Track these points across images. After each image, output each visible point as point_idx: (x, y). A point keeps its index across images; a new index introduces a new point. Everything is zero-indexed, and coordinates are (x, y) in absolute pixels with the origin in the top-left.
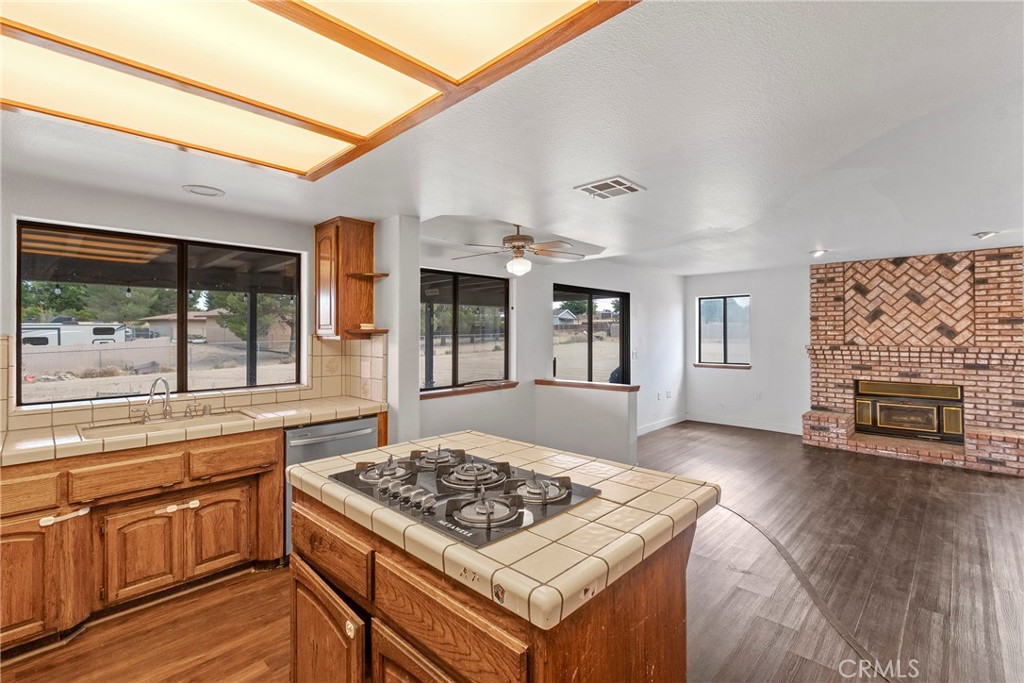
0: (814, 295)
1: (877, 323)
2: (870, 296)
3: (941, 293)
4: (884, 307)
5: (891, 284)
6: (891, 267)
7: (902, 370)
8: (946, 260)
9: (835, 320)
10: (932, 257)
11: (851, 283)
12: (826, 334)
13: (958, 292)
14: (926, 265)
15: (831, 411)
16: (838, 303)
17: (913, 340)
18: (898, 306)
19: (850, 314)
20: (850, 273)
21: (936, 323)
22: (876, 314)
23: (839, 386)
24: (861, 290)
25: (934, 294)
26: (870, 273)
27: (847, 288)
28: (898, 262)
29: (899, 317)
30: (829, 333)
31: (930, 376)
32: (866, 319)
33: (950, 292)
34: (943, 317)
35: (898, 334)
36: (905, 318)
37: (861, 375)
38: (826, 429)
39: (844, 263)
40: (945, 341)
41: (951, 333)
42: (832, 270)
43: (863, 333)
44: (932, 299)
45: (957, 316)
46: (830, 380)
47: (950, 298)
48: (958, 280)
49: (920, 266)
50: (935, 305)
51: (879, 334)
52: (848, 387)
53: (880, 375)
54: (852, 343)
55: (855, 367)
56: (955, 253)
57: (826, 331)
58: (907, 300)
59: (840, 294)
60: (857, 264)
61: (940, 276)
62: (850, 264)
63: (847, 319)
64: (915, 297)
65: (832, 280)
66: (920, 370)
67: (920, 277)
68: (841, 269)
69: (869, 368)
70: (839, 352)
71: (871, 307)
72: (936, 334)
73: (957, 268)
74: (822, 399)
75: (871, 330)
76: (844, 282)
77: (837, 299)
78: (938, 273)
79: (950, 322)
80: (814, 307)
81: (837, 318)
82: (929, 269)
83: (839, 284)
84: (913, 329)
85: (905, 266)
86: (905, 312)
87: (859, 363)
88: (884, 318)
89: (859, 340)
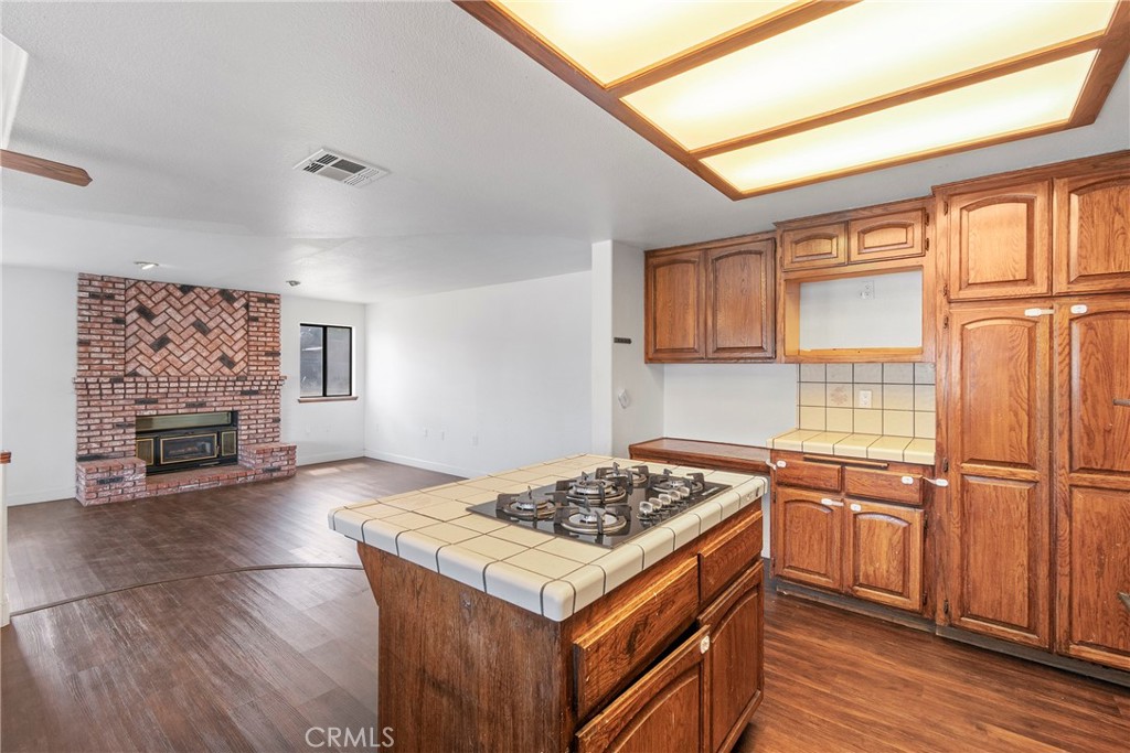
0: (85, 313)
1: (163, 352)
2: (156, 322)
3: (223, 325)
4: (170, 335)
5: (178, 311)
6: (179, 294)
7: (190, 400)
8: (227, 296)
9: (114, 346)
10: (217, 291)
11: (134, 304)
12: (101, 363)
13: (236, 326)
14: (211, 297)
15: (107, 458)
16: (118, 326)
17: (199, 370)
18: (185, 335)
19: (132, 340)
20: (133, 292)
21: (218, 354)
22: (162, 342)
23: (119, 426)
24: (145, 313)
25: (217, 326)
26: (156, 296)
27: (129, 309)
28: (186, 289)
29: (186, 346)
30: (105, 362)
31: (214, 404)
32: (151, 346)
33: (230, 326)
34: (224, 348)
35: (185, 364)
36: (192, 348)
37: (146, 410)
38: (119, 479)
39: (126, 279)
40: (226, 370)
41: (228, 362)
42: (111, 285)
43: (147, 363)
44: (215, 330)
45: (236, 348)
46: (106, 421)
47: (230, 332)
48: (237, 316)
49: (206, 297)
50: (218, 337)
51: (165, 363)
52: (130, 426)
53: (167, 408)
54: (134, 374)
55: (138, 402)
56: (235, 291)
57: (102, 359)
58: (194, 330)
59: (121, 315)
60: (141, 284)
61: (223, 309)
62: (133, 282)
63: (129, 346)
64: (201, 327)
65: (111, 297)
66: (205, 399)
67: (206, 308)
68: (122, 286)
69: (155, 402)
70: (122, 385)
71: (157, 334)
72: (219, 364)
73: (236, 305)
74: (94, 445)
75: (156, 359)
76: (126, 302)
77: (117, 321)
78: (221, 307)
79: (230, 353)
80: (84, 327)
81: (117, 344)
82: (213, 302)
83: (120, 303)
84: (199, 359)
85: (192, 295)
86: (192, 341)
87: (143, 396)
88: (170, 346)
89: (143, 371)
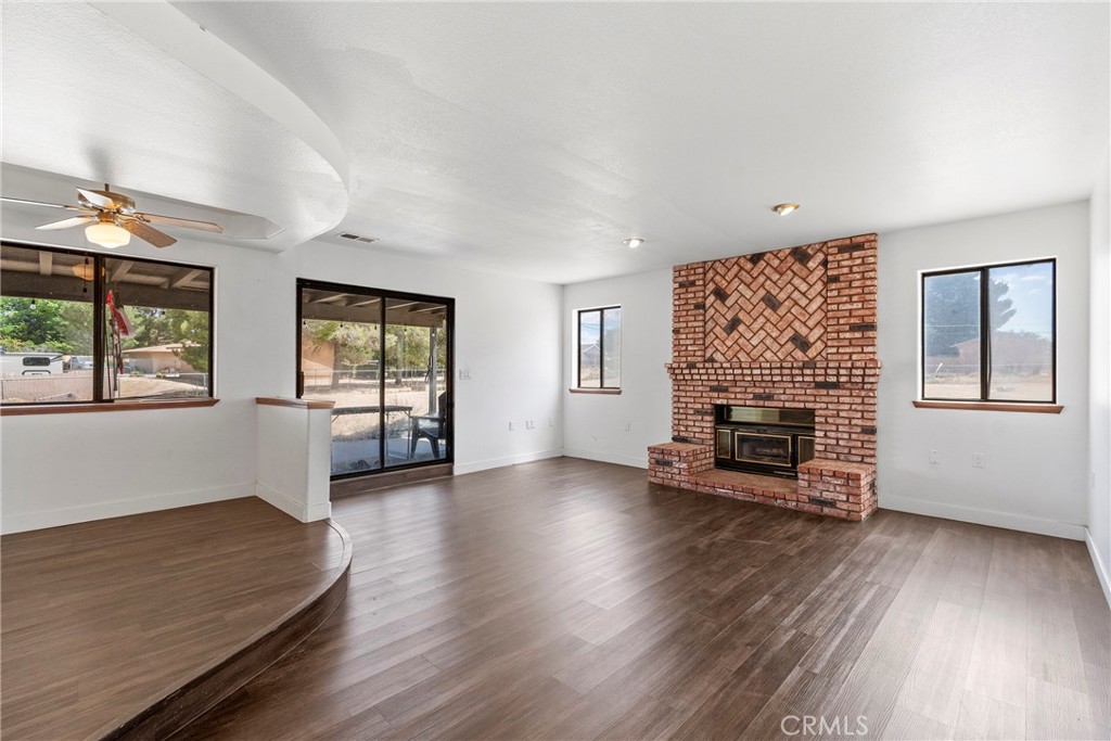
0: (677, 303)
1: (735, 335)
2: (729, 302)
3: (796, 295)
4: (742, 316)
5: (748, 286)
6: (749, 266)
7: (757, 391)
8: (800, 255)
9: (695, 332)
10: (788, 251)
11: (711, 286)
12: (686, 350)
13: (812, 293)
14: (782, 261)
15: (690, 442)
16: (698, 312)
17: (768, 355)
18: (754, 314)
19: (710, 325)
20: (710, 274)
21: (789, 333)
22: (734, 324)
23: (697, 412)
24: (721, 295)
25: (789, 297)
26: (729, 274)
27: (708, 293)
28: (756, 258)
29: (756, 326)
30: (689, 348)
31: (783, 397)
32: (724, 330)
33: (804, 294)
34: (797, 325)
35: (755, 347)
36: (761, 328)
37: (718, 398)
38: (669, 464)
39: (705, 263)
40: (799, 354)
41: (802, 343)
42: (692, 272)
43: (722, 348)
44: (786, 303)
45: (811, 323)
46: (689, 405)
47: (803, 302)
48: (812, 279)
49: (776, 263)
50: (789, 311)
51: (736, 348)
52: (706, 413)
53: (736, 398)
54: (712, 360)
55: (713, 389)
56: (809, 246)
57: (687, 345)
58: (764, 306)
59: (700, 300)
60: (717, 264)
61: (795, 274)
62: (710, 264)
63: (708, 330)
64: (771, 302)
65: (693, 284)
66: (773, 391)
67: (775, 277)
68: (701, 270)
69: (725, 390)
70: (696, 371)
71: (730, 316)
72: (790, 346)
73: (811, 264)
74: (682, 428)
75: (729, 343)
76: (705, 285)
77: (697, 307)
78: (793, 271)
79: (803, 331)
80: (677, 318)
81: (697, 330)
82: (784, 267)
83: (700, 288)
84: (769, 341)
85: (762, 264)
86: (761, 320)
87: (716, 383)
88: (741, 328)
89: (718, 357)
